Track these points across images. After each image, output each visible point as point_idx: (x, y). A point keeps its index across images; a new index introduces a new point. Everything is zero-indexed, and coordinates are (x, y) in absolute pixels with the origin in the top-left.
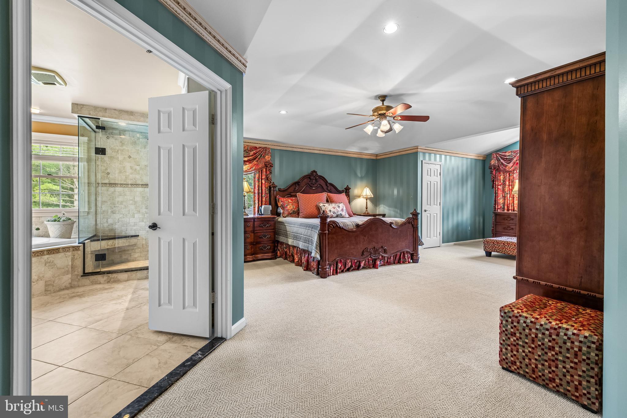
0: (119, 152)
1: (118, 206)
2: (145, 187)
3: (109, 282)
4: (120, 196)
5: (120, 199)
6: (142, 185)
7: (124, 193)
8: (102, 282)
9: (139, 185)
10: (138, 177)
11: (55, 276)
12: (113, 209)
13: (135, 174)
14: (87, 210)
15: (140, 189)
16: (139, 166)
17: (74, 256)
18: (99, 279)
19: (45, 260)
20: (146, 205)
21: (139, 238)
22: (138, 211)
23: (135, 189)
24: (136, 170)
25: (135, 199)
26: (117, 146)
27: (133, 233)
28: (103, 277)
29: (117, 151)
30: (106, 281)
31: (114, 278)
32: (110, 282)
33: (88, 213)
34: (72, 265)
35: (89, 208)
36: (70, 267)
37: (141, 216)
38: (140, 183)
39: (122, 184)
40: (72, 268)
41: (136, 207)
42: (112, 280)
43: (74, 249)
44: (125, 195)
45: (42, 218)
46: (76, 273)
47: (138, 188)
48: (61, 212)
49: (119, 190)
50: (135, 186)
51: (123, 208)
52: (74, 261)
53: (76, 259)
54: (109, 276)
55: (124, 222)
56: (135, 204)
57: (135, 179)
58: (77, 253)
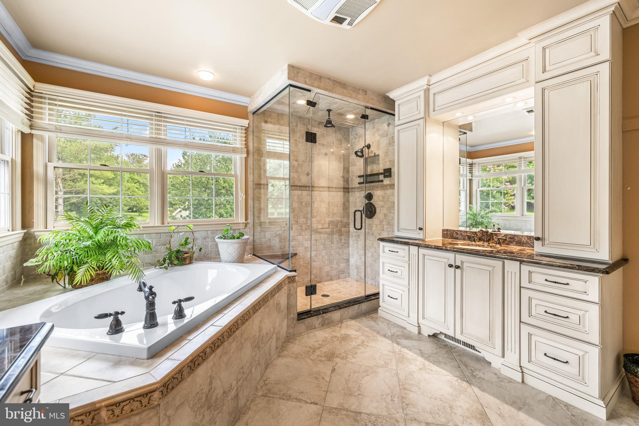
6: (300, 186)
8: (317, 326)
9: (297, 186)
11: (280, 324)
13: (294, 173)
14: (244, 221)
16: (297, 161)
17: (290, 290)
18: (314, 322)
19: (276, 302)
21: (297, 257)
22: (295, 221)
24: (294, 166)
27: (291, 251)
28: (318, 319)
30: (320, 324)
32: (324, 325)
33: (246, 225)
34: (288, 304)
35: (246, 219)
36: (286, 307)
38: (299, 184)
40: (288, 308)
41: (294, 216)
42: (326, 322)
43: (290, 280)
46: (292, 316)
48: (226, 224)
52: (289, 298)
53: (292, 295)
54: (324, 317)
57: (293, 179)
58: (293, 286)
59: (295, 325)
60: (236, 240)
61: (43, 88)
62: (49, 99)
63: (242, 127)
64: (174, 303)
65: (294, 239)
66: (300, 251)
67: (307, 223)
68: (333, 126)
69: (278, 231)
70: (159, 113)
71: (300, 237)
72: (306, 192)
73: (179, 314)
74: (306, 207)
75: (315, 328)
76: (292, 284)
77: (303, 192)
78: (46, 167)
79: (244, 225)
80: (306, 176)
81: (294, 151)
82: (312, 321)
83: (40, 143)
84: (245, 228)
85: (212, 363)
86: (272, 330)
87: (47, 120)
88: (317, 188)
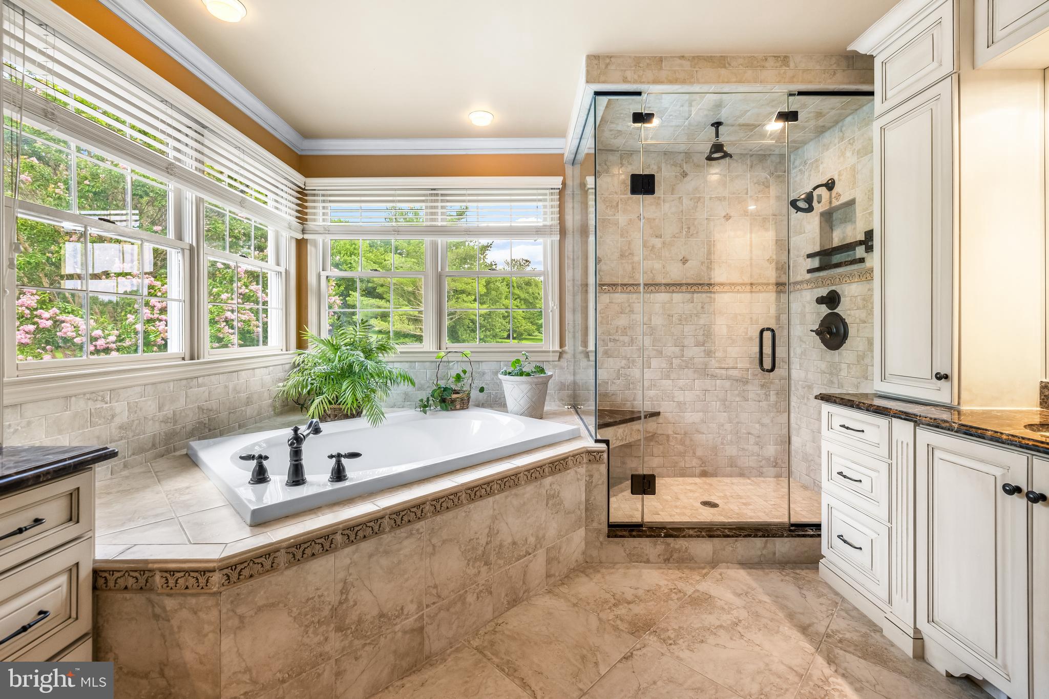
0: (620, 206)
1: (617, 338)
2: (673, 292)
3: (669, 560)
4: (621, 313)
5: (622, 321)
6: (666, 285)
7: (629, 306)
8: (652, 558)
9: (660, 285)
10: (657, 265)
11: (562, 533)
12: (608, 346)
13: (653, 260)
14: (557, 348)
15: (662, 297)
16: (661, 237)
17: (591, 476)
18: (645, 548)
19: (547, 491)
20: (676, 337)
21: (661, 419)
22: (657, 350)
23: (652, 295)
24: (653, 247)
25: (651, 320)
26: (616, 193)
27: (648, 407)
28: (655, 545)
29: (615, 204)
30: (661, 557)
31: (680, 552)
32: (671, 560)
33: (561, 355)
34: (587, 501)
35: (562, 345)
36: (583, 507)
37: (664, 365)
38: (664, 281)
39: (625, 285)
40: (587, 509)
41: (653, 342)
42: (676, 556)
43: (592, 458)
44: (632, 311)
45: (483, 363)
46: (595, 525)
47: (657, 295)
48: (521, 352)
49: (619, 301)
50: (653, 288)
51: (627, 345)
52: (590, 491)
53: (595, 487)
54: (669, 544)
55: (629, 378)
56: (651, 335)
57: (651, 272)
58: (598, 470)
59: (601, 543)
60: (524, 378)
61: (315, 183)
62: (323, 195)
63: (553, 191)
64: (331, 457)
65: (655, 385)
66: (666, 408)
67: (683, 356)
68: (727, 155)
69: (622, 367)
70: (434, 189)
71: (667, 383)
72: (680, 294)
73: (339, 474)
74: (680, 324)
75: (648, 561)
76: (595, 466)
77: (674, 295)
78: (319, 276)
79: (558, 354)
80: (680, 264)
81: (654, 219)
82: (641, 546)
83: (313, 249)
84: (559, 361)
85: (348, 561)
86: (532, 540)
87: (321, 220)
88: (706, 288)
